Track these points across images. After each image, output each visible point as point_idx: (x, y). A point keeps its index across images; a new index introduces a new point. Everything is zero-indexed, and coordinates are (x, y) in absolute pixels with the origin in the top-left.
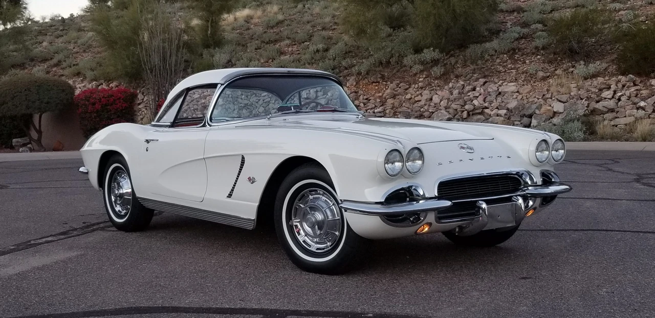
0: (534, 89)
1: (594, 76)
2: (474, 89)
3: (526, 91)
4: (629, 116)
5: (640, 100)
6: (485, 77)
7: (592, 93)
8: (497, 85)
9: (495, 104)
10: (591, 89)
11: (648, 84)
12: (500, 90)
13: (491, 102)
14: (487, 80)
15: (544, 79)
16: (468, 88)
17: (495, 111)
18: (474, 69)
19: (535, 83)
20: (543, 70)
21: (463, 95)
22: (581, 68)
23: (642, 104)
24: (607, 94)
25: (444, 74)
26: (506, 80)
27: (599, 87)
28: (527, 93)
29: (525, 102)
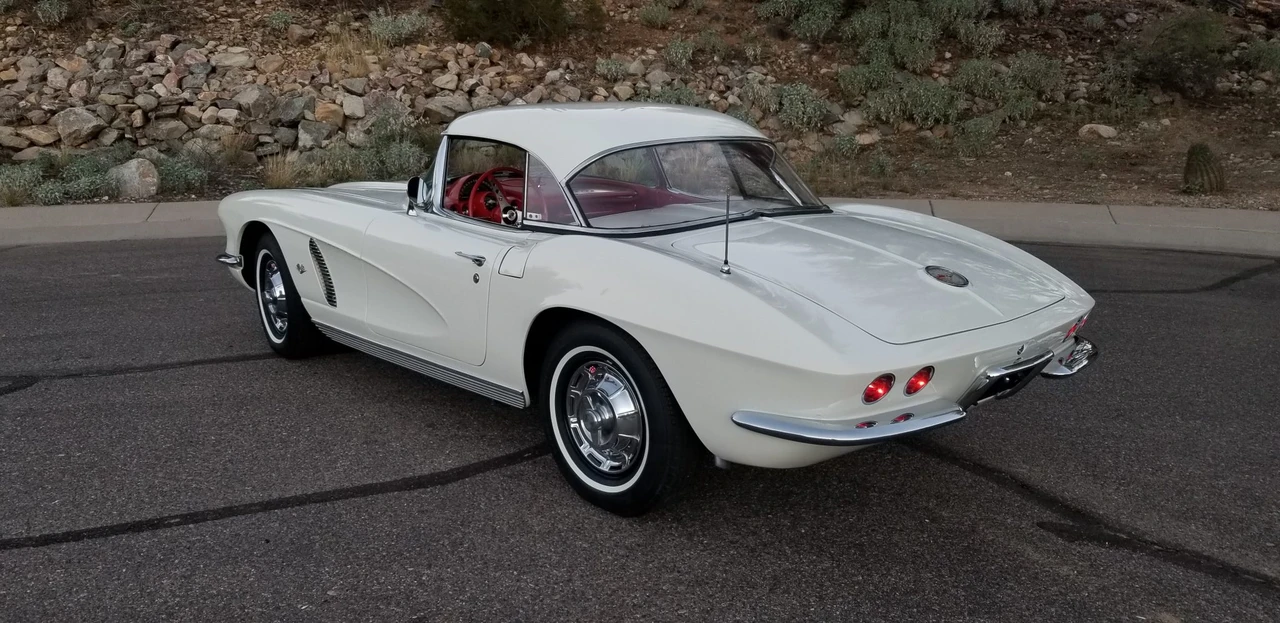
0: (287, 62)
1: (410, 40)
2: (150, 58)
3: (271, 67)
5: (512, 96)
6: (171, 30)
7: (413, 77)
8: (205, 51)
9: (206, 95)
10: (408, 68)
11: (516, 63)
12: (213, 63)
13: (197, 90)
14: (181, 39)
15: (305, 41)
16: (134, 55)
17: (211, 111)
18: (143, 12)
19: (286, 48)
20: (298, 21)
21: (125, 71)
22: (381, 23)
24: (445, 80)
25: (68, 19)
26: (220, 39)
27: (423, 63)
28: (276, 70)
29: (276, 91)
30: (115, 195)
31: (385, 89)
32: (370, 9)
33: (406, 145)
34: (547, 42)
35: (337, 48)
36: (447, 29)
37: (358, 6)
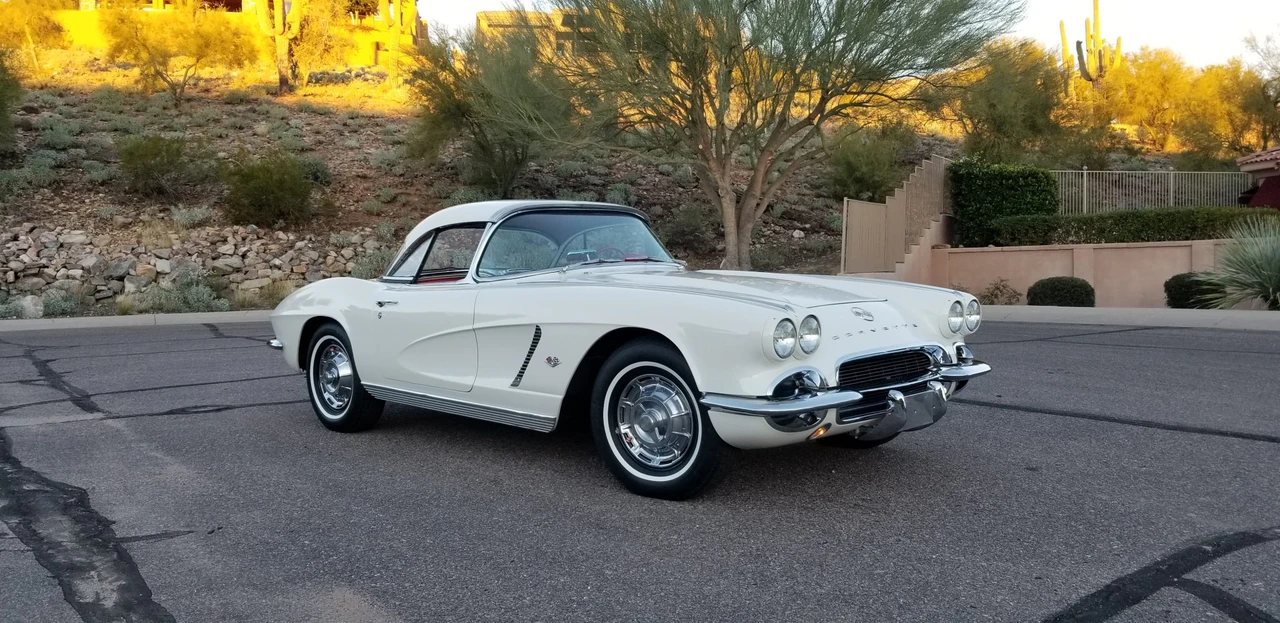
0: (114, 241)
1: (201, 224)
2: (15, 238)
3: (103, 243)
4: (262, 277)
5: (271, 257)
6: (29, 220)
7: (204, 247)
8: (54, 233)
9: (58, 261)
10: (200, 241)
11: (275, 237)
12: (61, 241)
13: (51, 258)
14: (35, 225)
15: (126, 226)
16: (4, 236)
17: (63, 271)
19: (112, 231)
20: (119, 213)
22: (181, 214)
23: (277, 262)
24: (223, 249)
26: (64, 225)
27: (210, 239)
28: (107, 245)
29: (108, 257)
30: (19, 314)
31: (184, 255)
32: (171, 204)
33: (201, 286)
34: (297, 225)
35: (148, 230)
36: (226, 217)
37: (162, 203)
